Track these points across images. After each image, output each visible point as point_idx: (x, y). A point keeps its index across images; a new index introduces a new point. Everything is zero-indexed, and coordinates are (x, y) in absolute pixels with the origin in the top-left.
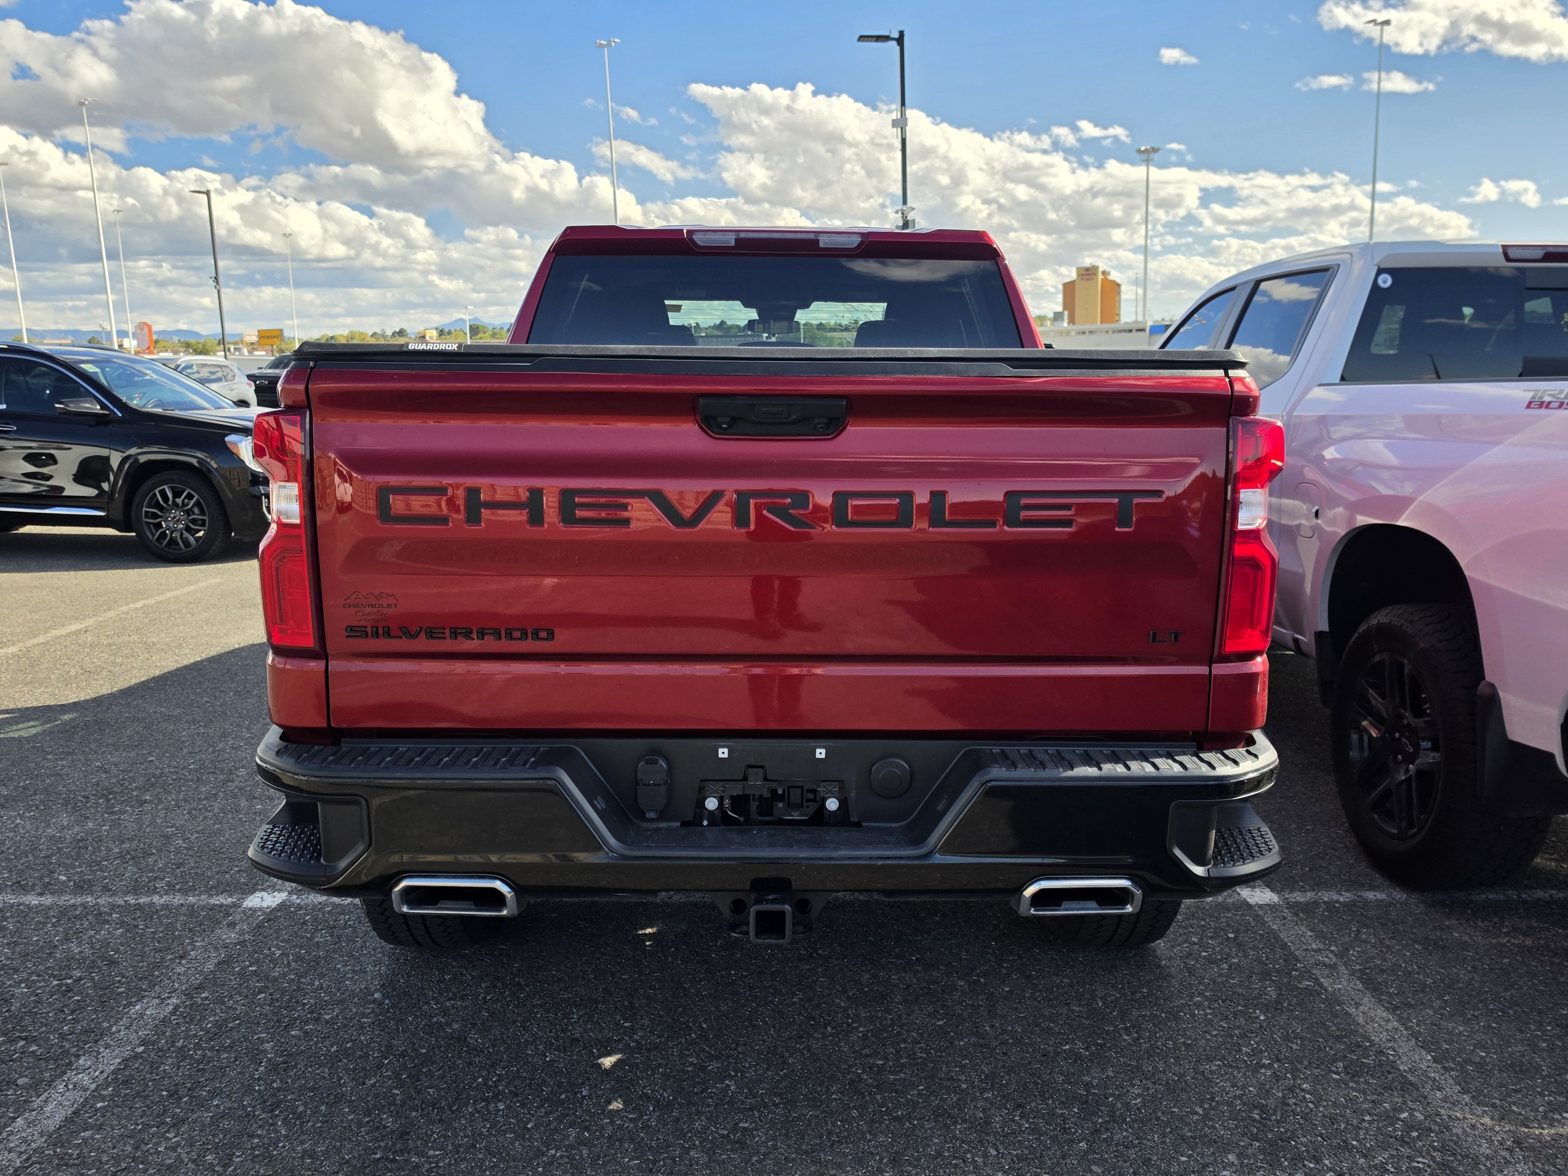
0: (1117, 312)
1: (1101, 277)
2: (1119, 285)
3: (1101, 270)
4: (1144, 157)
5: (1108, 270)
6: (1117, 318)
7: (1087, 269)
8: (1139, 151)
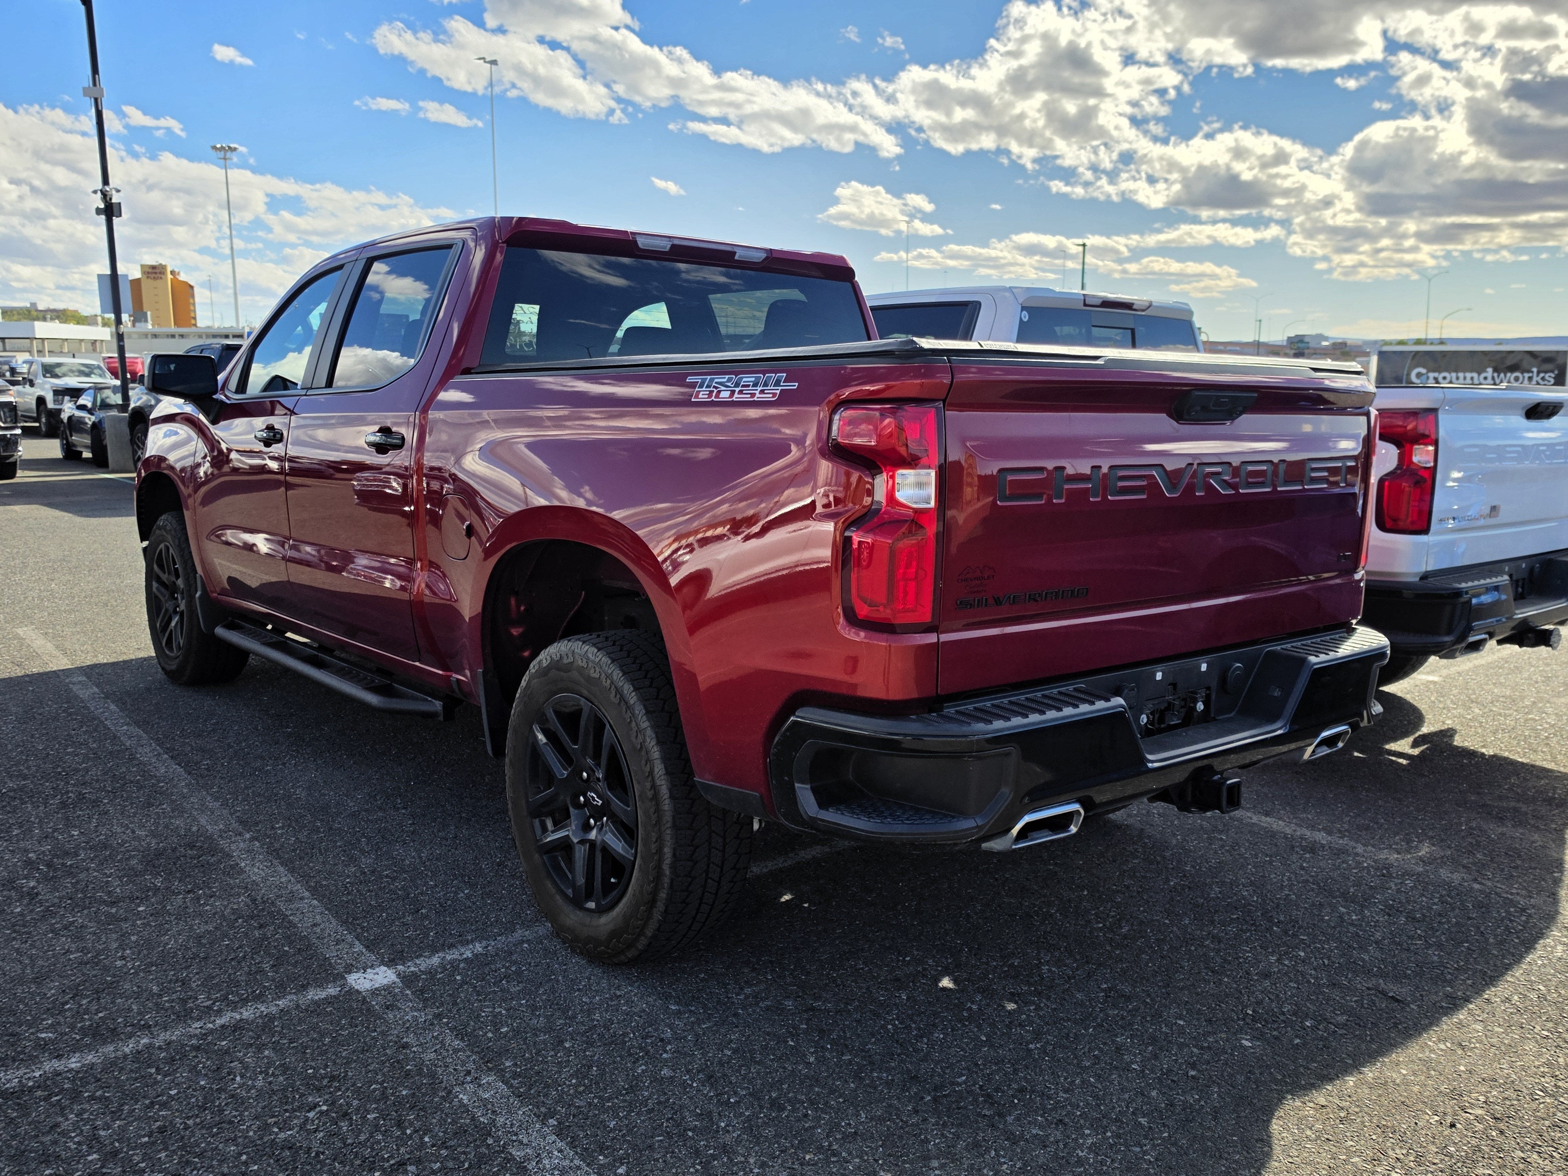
0: (192, 315)
1: (170, 276)
2: (192, 287)
3: (169, 269)
4: (222, 154)
5: (177, 270)
6: (193, 322)
7: (154, 267)
8: (214, 148)
